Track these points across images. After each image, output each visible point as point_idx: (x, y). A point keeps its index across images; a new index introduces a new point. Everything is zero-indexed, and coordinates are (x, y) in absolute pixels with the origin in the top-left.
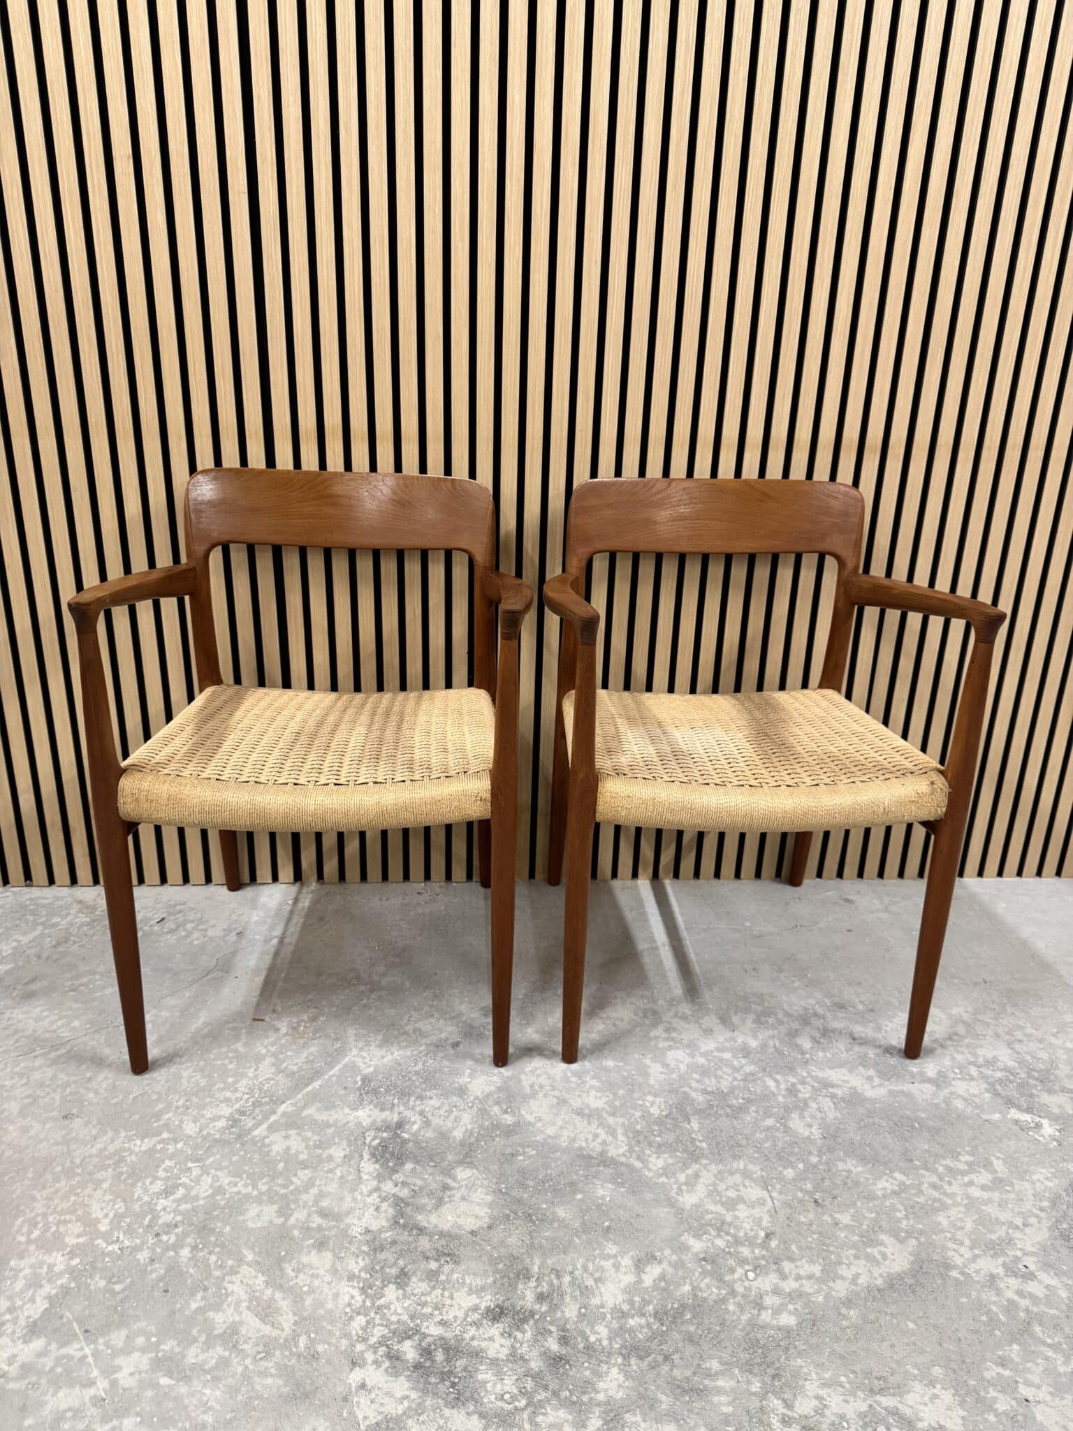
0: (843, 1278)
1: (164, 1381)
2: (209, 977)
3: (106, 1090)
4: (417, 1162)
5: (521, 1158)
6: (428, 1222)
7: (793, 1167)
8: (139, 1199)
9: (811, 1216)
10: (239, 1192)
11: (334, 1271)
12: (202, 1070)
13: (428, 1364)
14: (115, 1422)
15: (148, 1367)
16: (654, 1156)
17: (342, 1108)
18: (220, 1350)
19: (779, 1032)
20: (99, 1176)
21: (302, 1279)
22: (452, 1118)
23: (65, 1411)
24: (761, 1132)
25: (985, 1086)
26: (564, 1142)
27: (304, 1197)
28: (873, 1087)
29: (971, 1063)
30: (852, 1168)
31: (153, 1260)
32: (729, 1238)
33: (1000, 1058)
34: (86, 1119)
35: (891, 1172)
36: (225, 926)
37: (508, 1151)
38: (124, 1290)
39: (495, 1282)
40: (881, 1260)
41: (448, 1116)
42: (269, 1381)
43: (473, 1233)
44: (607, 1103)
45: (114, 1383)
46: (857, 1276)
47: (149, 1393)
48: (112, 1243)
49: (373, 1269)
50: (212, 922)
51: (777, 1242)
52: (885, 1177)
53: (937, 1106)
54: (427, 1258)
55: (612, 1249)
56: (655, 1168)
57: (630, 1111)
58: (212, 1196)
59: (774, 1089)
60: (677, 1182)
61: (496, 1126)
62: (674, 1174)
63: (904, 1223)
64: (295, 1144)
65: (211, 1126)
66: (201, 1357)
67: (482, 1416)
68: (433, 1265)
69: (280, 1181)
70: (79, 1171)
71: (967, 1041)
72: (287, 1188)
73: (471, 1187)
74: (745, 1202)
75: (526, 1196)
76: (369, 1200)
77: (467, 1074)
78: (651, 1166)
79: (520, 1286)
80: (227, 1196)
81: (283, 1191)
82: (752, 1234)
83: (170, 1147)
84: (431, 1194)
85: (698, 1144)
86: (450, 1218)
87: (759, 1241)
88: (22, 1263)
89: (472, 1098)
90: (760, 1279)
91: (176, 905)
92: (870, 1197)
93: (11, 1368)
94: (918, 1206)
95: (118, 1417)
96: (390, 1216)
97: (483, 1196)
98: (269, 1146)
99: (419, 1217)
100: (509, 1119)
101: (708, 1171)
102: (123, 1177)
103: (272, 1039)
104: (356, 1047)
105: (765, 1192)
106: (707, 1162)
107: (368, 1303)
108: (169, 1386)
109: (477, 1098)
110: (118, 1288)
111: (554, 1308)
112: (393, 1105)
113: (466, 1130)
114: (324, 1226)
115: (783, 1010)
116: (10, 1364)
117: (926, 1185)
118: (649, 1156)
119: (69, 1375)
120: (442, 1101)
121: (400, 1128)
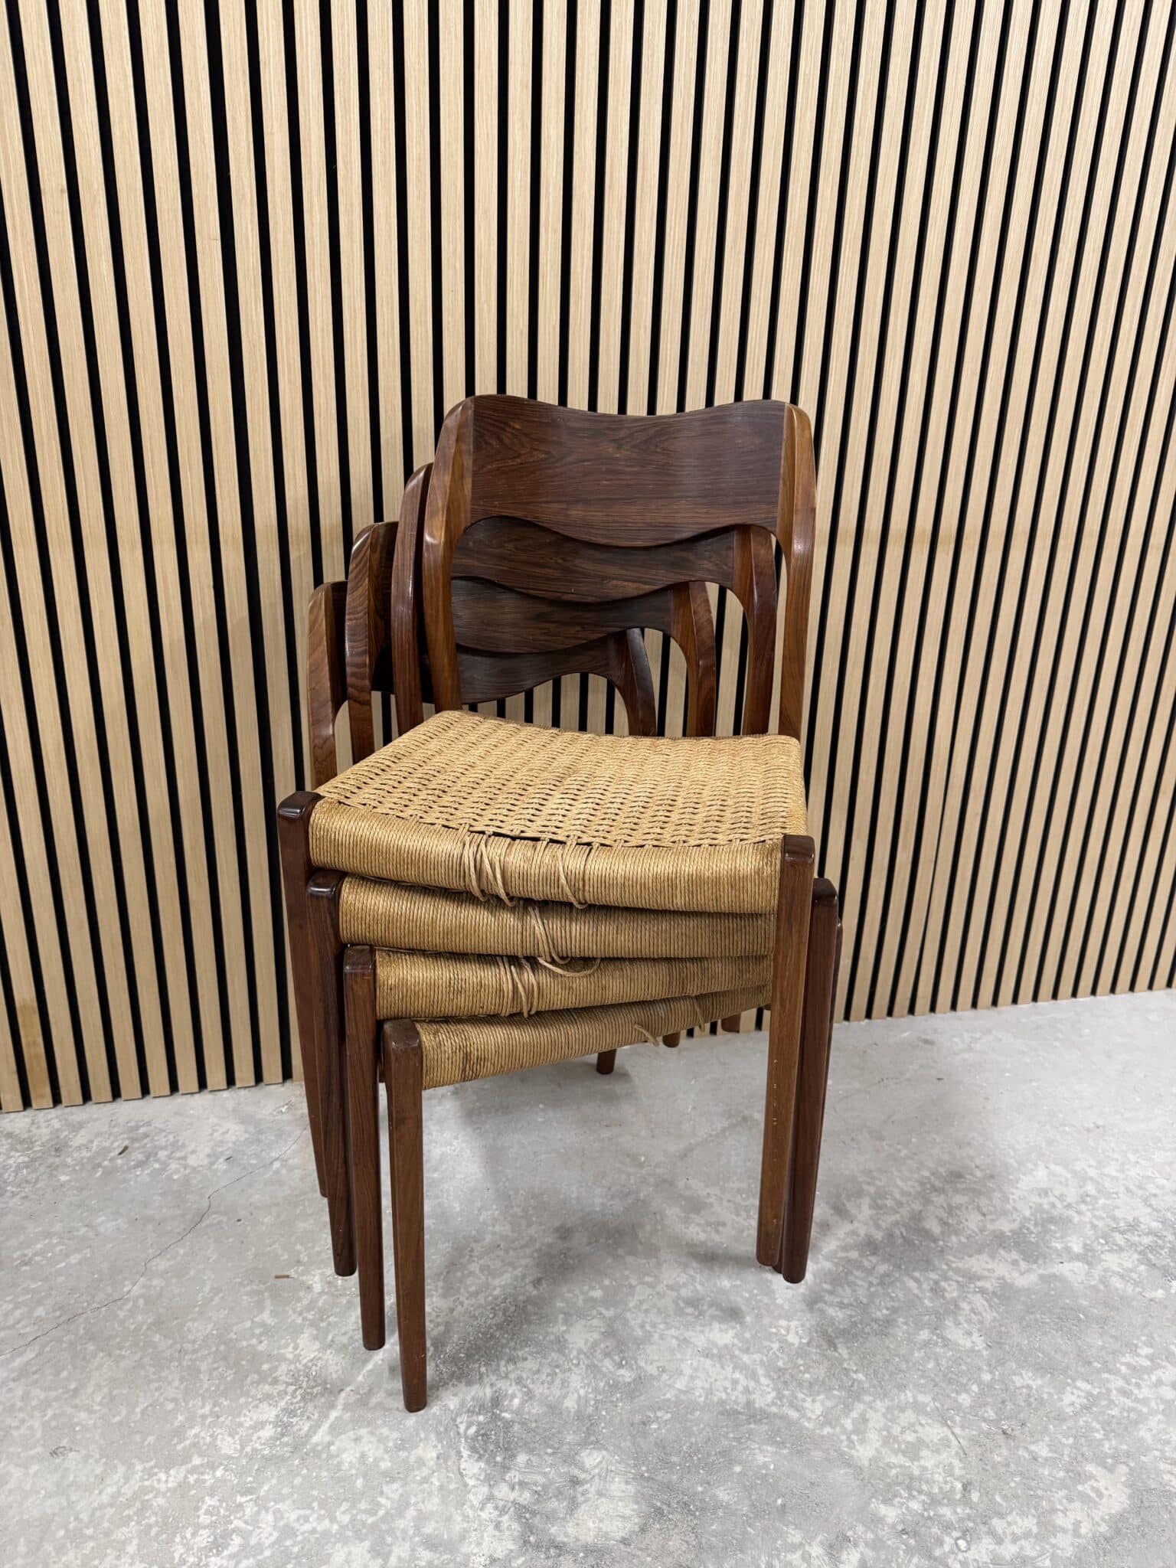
0: (1064, 1531)
2: (203, 1224)
3: (100, 1404)
4: (531, 1451)
5: (654, 1426)
6: (566, 1535)
7: (967, 1391)
9: (1005, 1453)
10: (314, 1531)
12: (225, 1358)
16: (809, 1399)
19: (902, 1217)
20: (119, 1534)
22: (558, 1381)
24: (919, 1349)
25: (1136, 1256)
26: (699, 1397)
27: (401, 1524)
28: (1022, 1274)
29: (1113, 1230)
30: (1030, 1382)
32: (923, 1497)
33: (1142, 1220)
34: (84, 1452)
35: (1074, 1380)
36: (208, 1151)
37: (638, 1418)
40: (1097, 1499)
41: (553, 1382)
43: (624, 1541)
44: (737, 1336)
46: (1077, 1525)
50: (191, 1147)
51: (978, 1494)
52: (1068, 1388)
53: (1095, 1288)
55: (795, 1536)
56: (814, 1417)
57: (766, 1343)
58: (278, 1541)
59: (916, 1291)
60: (844, 1430)
61: (613, 1387)
62: (837, 1420)
63: (1107, 1445)
64: (372, 1449)
65: (254, 1438)
69: (363, 1505)
70: (89, 1532)
71: (1101, 1202)
72: (376, 1515)
73: (606, 1476)
74: (928, 1446)
75: (674, 1478)
76: (484, 1515)
77: (560, 1321)
78: (809, 1414)
80: (300, 1538)
81: (370, 1520)
82: (947, 1487)
83: (206, 1477)
84: (558, 1495)
85: (854, 1376)
86: (591, 1524)
87: (958, 1496)
89: (575, 1353)
90: (973, 1548)
91: (138, 1127)
92: (1061, 1418)
94: (1115, 1420)
96: (516, 1533)
97: (624, 1487)
98: (338, 1456)
99: (553, 1530)
100: (626, 1375)
101: (876, 1411)
102: (154, 1531)
103: (305, 1302)
105: (945, 1429)
106: (871, 1398)
109: (580, 1351)
112: (481, 1374)
113: (579, 1397)
114: (436, 1562)
115: (897, 1187)
117: (1114, 1392)
118: (804, 1400)
120: (540, 1362)
121: (497, 1406)
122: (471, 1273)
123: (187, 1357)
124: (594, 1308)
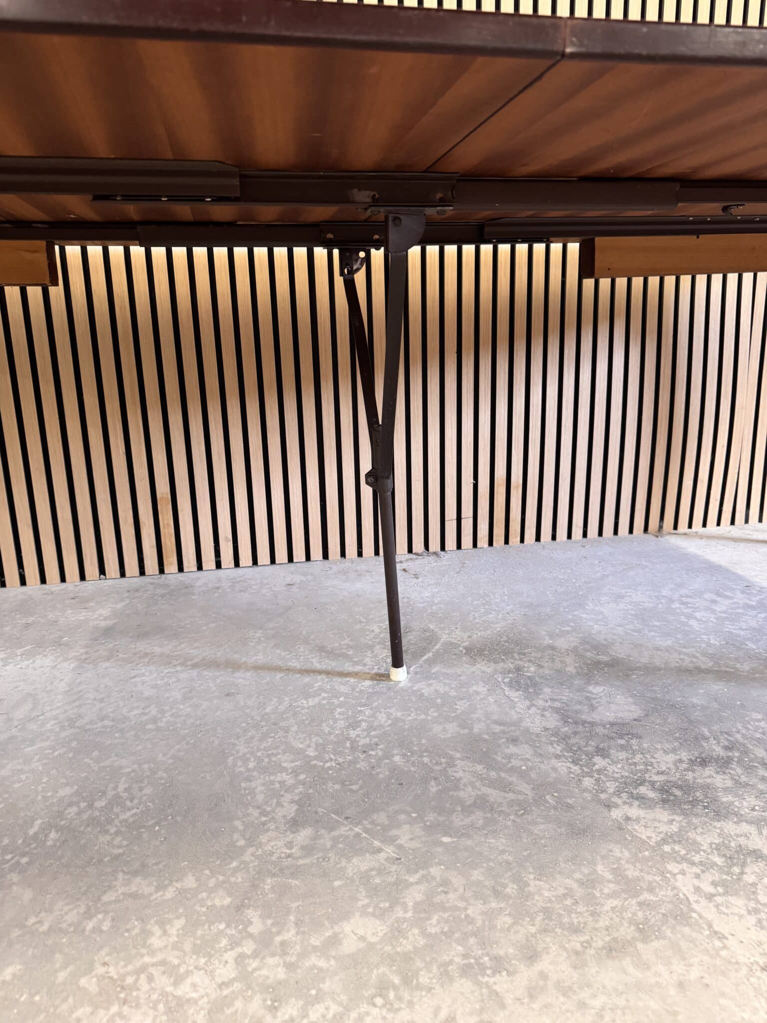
1: (446, 839)
3: (251, 676)
4: (552, 687)
6: (593, 719)
8: (330, 734)
10: (416, 719)
11: (541, 755)
13: (672, 798)
14: (421, 872)
15: (423, 833)
17: (462, 665)
18: (479, 814)
20: (283, 724)
21: (515, 762)
22: (557, 662)
23: (367, 871)
26: (660, 665)
27: (475, 716)
31: (373, 767)
34: (247, 694)
38: (361, 788)
39: (681, 744)
41: (554, 661)
42: (542, 827)
43: (635, 720)
45: (400, 847)
47: (440, 849)
48: (327, 762)
49: (571, 749)
50: (272, 583)
54: (612, 738)
55: (756, 715)
58: (393, 724)
61: (599, 662)
64: (441, 689)
66: (467, 821)
67: (750, 822)
68: (622, 742)
69: (445, 709)
70: (263, 724)
72: (455, 712)
73: (610, 696)
75: (659, 696)
76: (531, 712)
77: (547, 639)
79: (705, 744)
80: (407, 722)
81: (453, 715)
83: (334, 701)
84: (580, 703)
86: (609, 714)
88: (253, 785)
89: (563, 650)
93: (293, 851)
95: (423, 869)
96: (557, 718)
97: (625, 700)
98: (420, 692)
99: (583, 717)
100: (605, 658)
102: (307, 722)
104: (445, 633)
107: (586, 770)
108: (453, 842)
109: (567, 650)
110: (354, 787)
111: (746, 752)
113: (576, 667)
114: (506, 730)
116: (291, 848)
119: (355, 847)
122: (478, 623)
123: (302, 657)
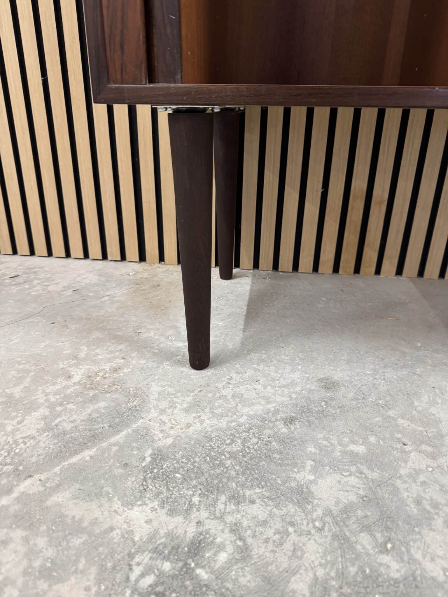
112: (191, 505)
120: (271, 511)
121: (196, 555)
124: (353, 463)
